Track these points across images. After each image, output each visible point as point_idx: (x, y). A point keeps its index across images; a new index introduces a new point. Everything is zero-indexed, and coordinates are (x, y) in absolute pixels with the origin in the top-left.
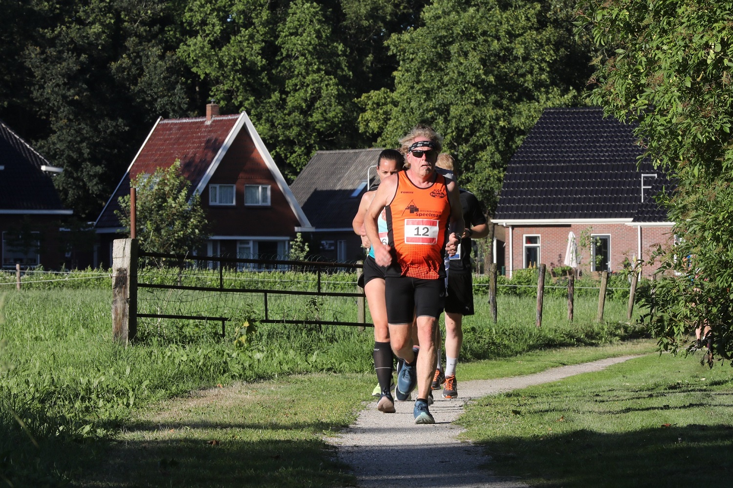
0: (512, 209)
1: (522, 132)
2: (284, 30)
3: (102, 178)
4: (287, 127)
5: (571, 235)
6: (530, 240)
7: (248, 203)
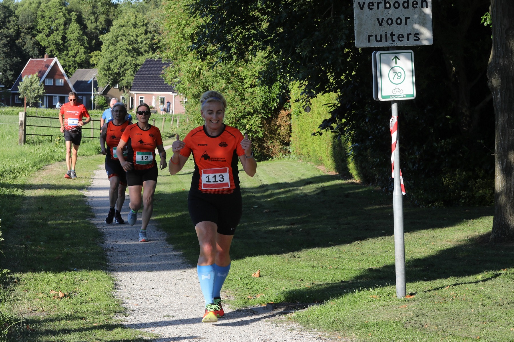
0: (136, 88)
1: (139, 65)
2: (68, 32)
3: (13, 75)
4: (69, 61)
5: (154, 97)
6: (141, 98)
7: (57, 85)
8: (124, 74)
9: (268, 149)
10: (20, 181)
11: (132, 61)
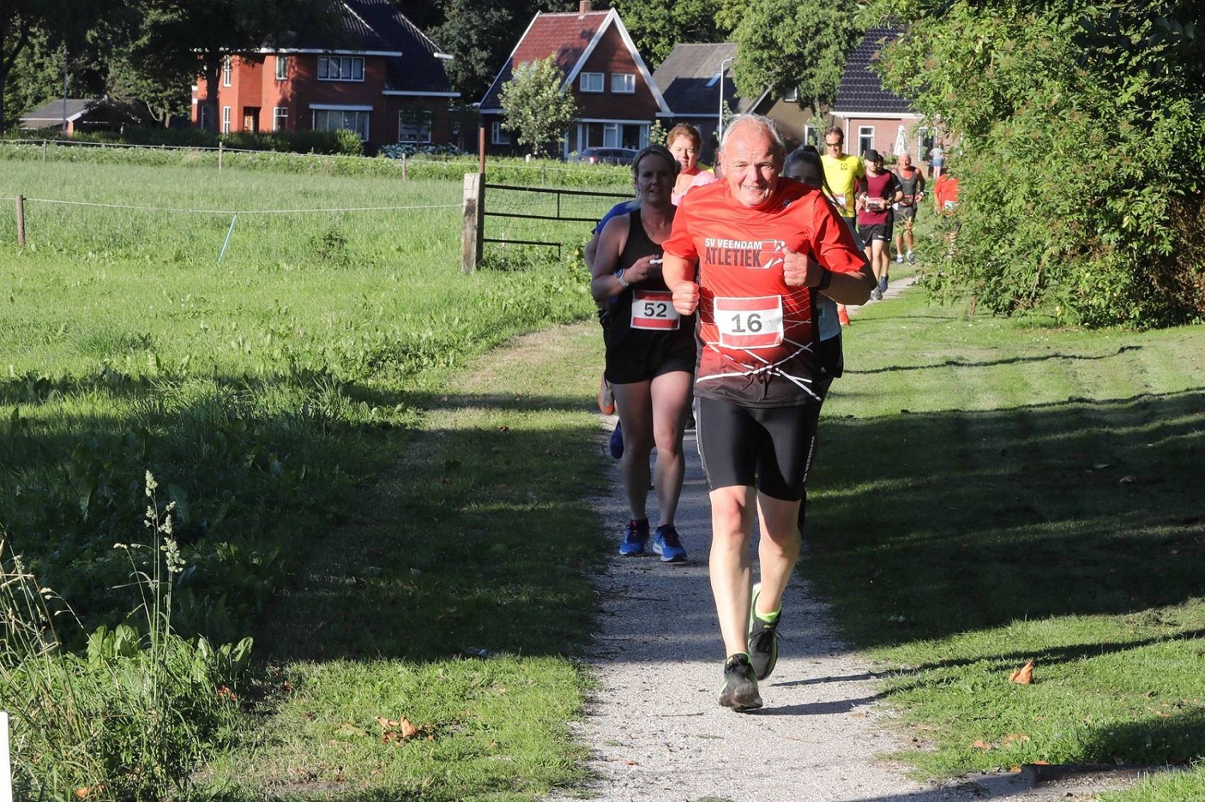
0: (849, 103)
1: (861, 34)
3: (488, 62)
4: (653, 20)
5: (901, 128)
6: (865, 131)
7: (615, 90)
8: (817, 59)
9: (1189, 289)
10: (423, 383)
11: (842, 19)
